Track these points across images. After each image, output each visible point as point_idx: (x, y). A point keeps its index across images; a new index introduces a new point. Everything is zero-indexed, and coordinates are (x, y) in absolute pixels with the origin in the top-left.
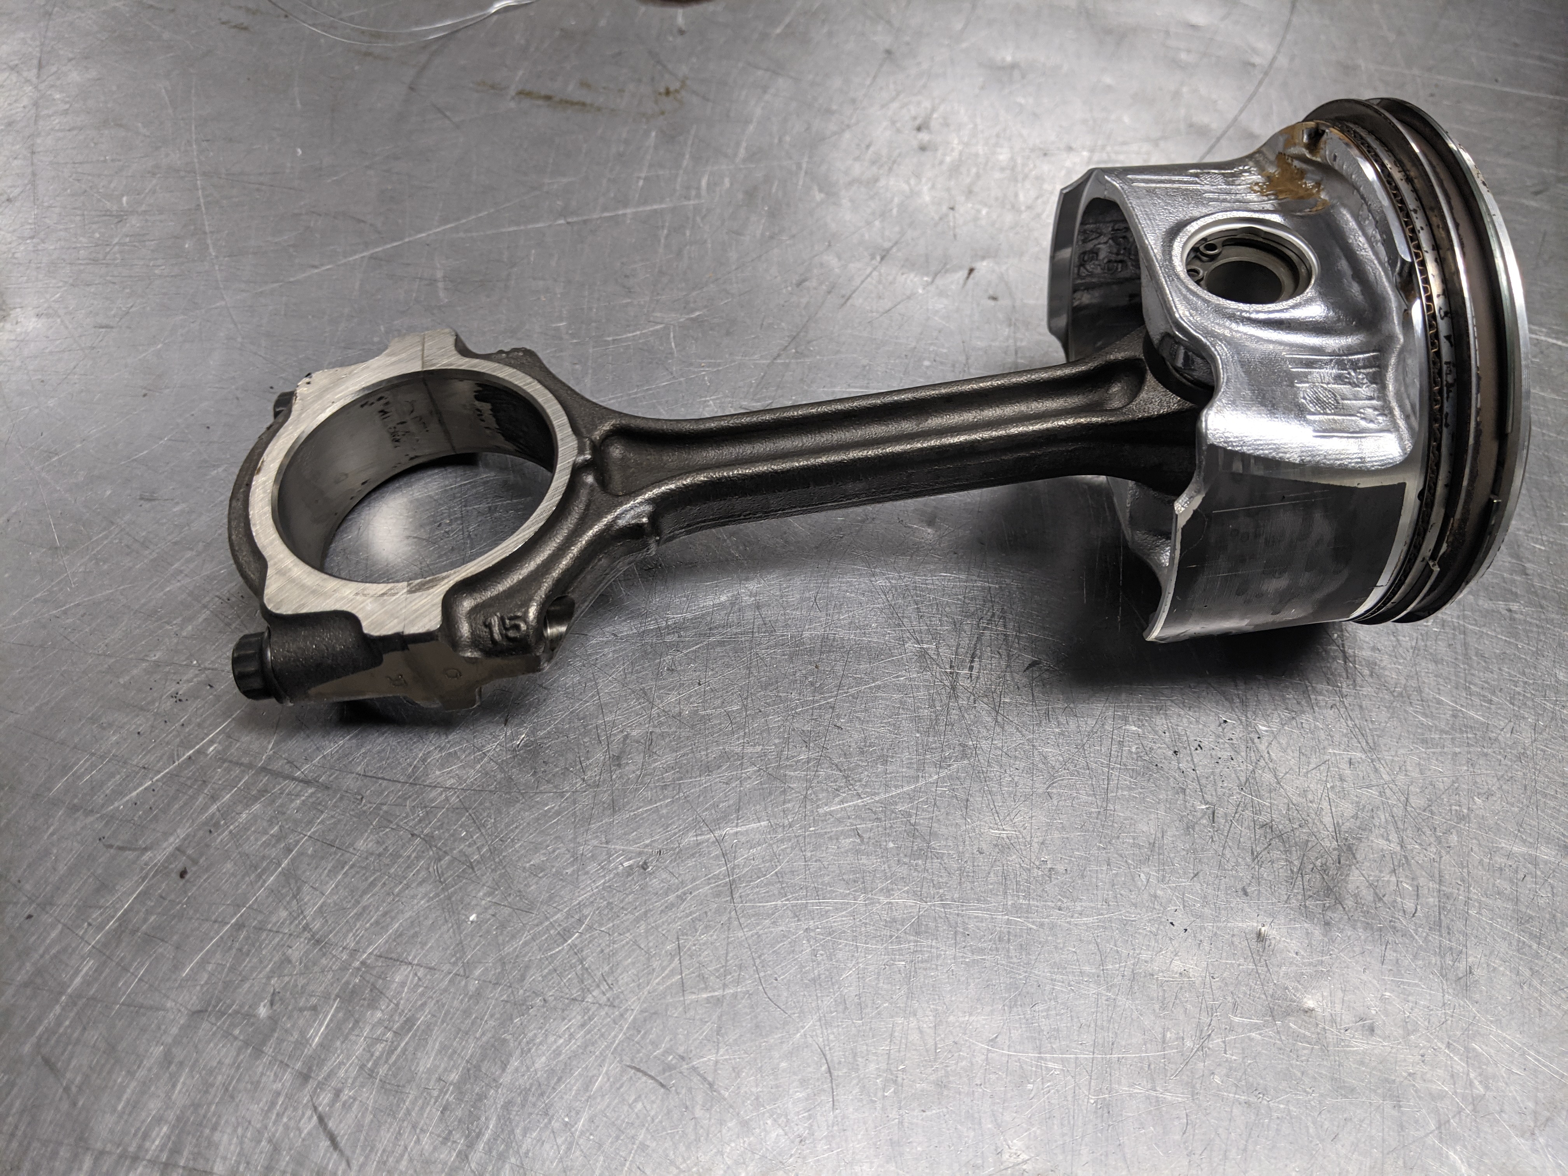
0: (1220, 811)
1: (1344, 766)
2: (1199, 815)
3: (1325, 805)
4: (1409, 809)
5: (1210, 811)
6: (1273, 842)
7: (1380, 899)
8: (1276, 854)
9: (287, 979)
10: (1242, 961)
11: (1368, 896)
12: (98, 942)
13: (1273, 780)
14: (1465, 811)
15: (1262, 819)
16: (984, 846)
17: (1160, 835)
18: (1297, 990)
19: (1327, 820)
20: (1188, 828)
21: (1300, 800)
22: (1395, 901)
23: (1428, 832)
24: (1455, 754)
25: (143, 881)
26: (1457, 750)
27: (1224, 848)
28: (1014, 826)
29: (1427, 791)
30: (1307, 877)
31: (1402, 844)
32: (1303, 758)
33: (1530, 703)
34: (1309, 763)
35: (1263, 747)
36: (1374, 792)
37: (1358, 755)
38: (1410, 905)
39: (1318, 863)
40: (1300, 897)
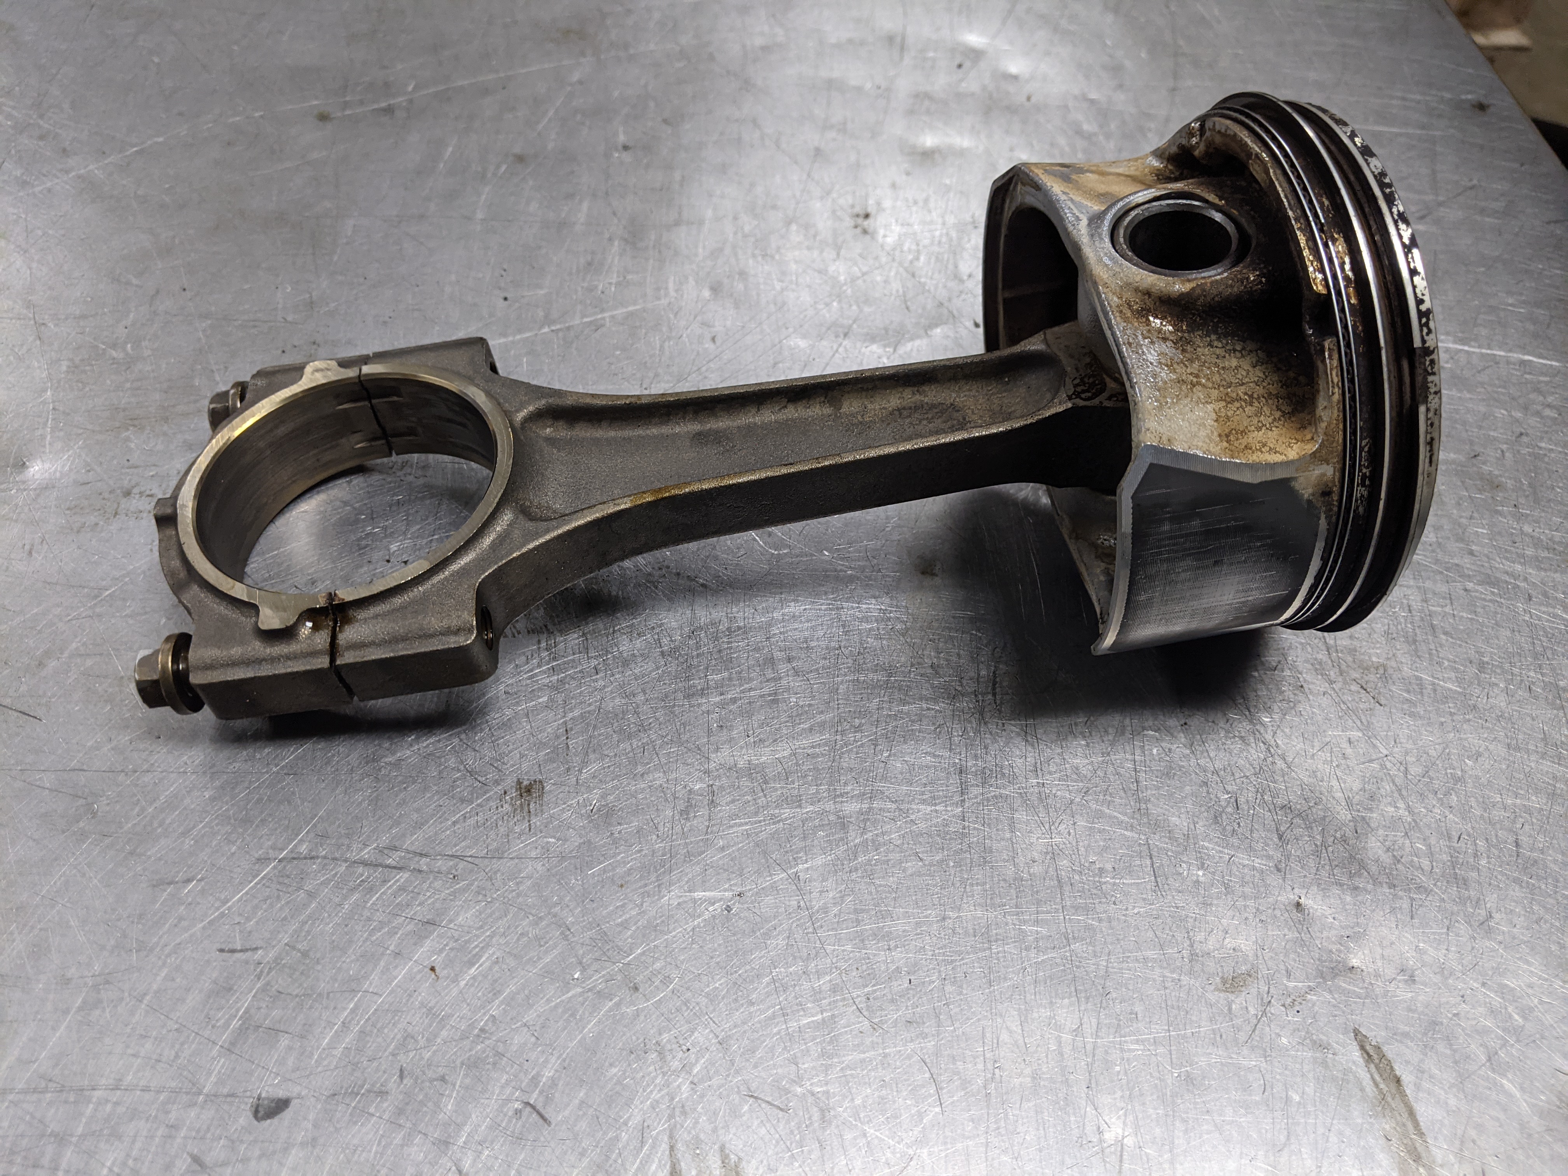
0: (1242, 800)
1: (1345, 745)
2: (1223, 803)
3: (1334, 783)
4: (1409, 777)
5: (1233, 800)
6: (1295, 821)
7: (1399, 861)
8: (1298, 831)
9: (411, 1054)
10: (1286, 930)
11: (1386, 859)
12: (225, 1041)
13: (1284, 766)
14: (1459, 773)
15: (1279, 801)
16: (1036, 855)
17: (1192, 826)
18: (1340, 951)
19: (1339, 795)
20: (1216, 817)
21: (1311, 780)
22: (1412, 861)
23: (1431, 796)
24: (1442, 724)
25: (259, 979)
26: (1443, 720)
27: (1251, 831)
28: (1059, 833)
29: (1422, 759)
30: (1330, 849)
31: (1409, 808)
32: (1307, 742)
33: (1498, 671)
34: (1313, 746)
35: (1268, 737)
36: (1375, 765)
37: (1356, 734)
38: (1426, 863)
39: (1338, 835)
40: (1327, 868)
